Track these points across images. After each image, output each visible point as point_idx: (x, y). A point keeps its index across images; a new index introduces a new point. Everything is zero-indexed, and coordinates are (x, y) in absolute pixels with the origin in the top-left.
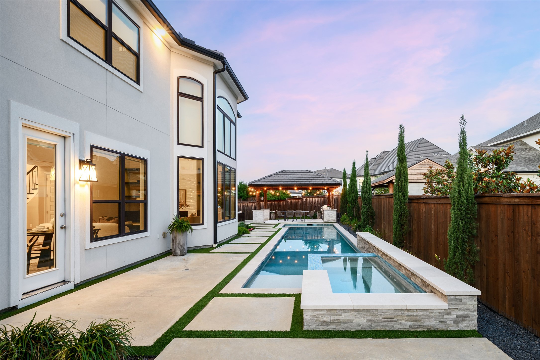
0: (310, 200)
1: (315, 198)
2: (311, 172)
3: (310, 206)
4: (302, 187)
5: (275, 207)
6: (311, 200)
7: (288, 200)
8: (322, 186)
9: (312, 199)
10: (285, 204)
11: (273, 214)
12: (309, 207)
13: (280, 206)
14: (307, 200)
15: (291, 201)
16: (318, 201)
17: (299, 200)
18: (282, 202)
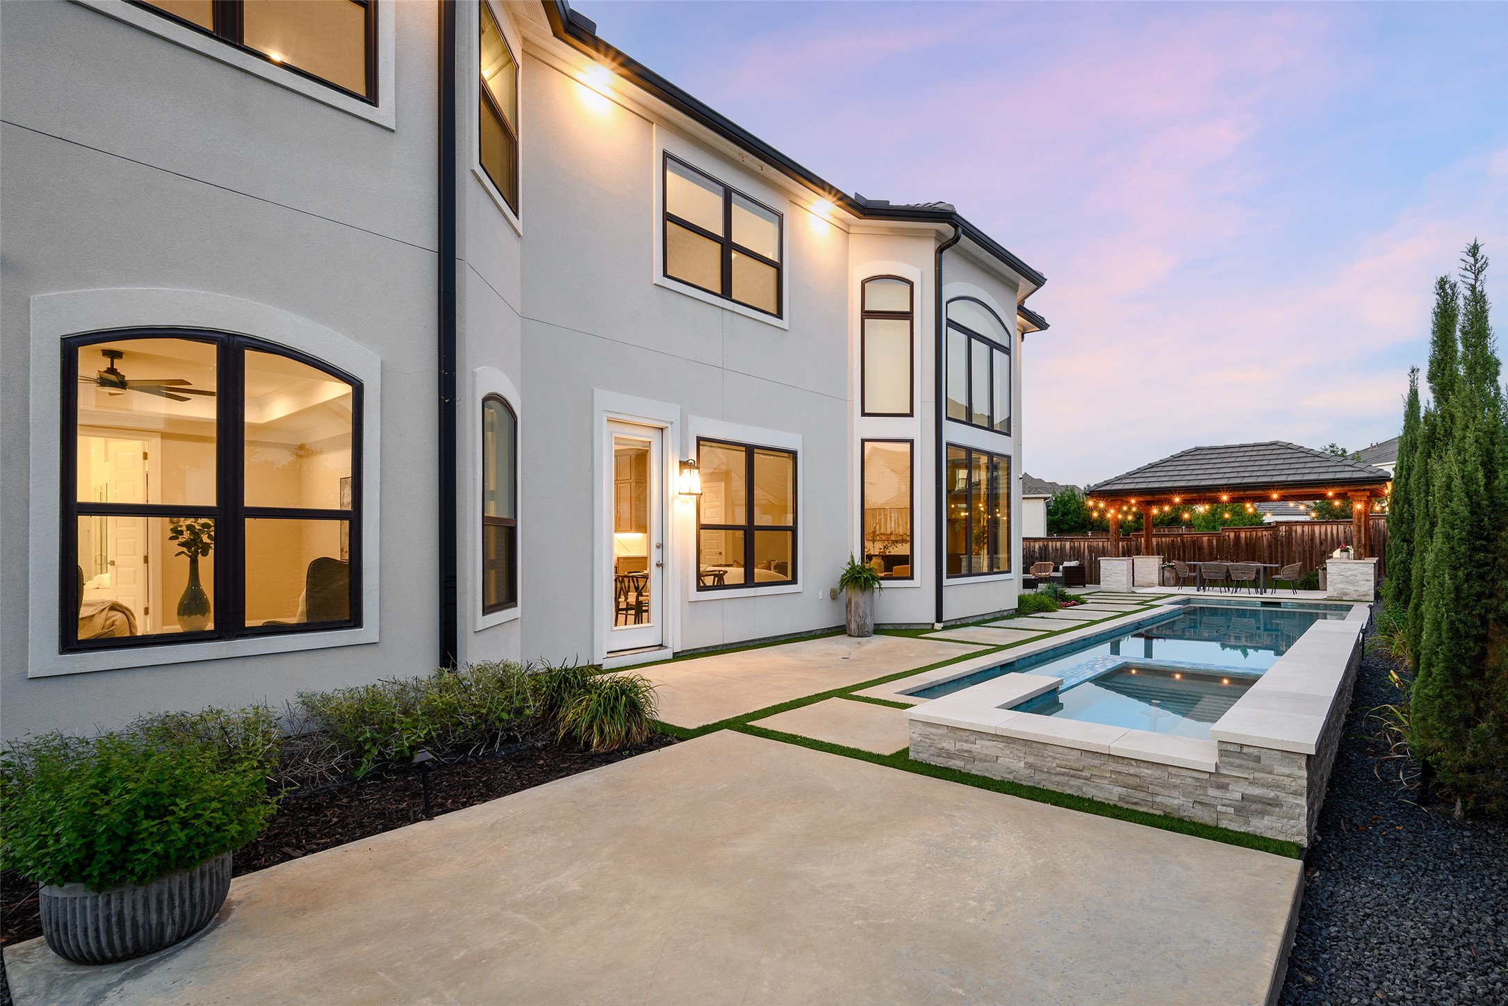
0: (1303, 531)
1: (1323, 528)
2: (1289, 446)
3: (1304, 551)
4: (1247, 493)
5: (1184, 552)
6: (1306, 532)
7: (1227, 534)
8: (1318, 487)
9: (1313, 531)
10: (1215, 544)
11: (1169, 571)
12: (1299, 554)
13: (1201, 548)
14: (1294, 534)
15: (1235, 535)
16: (1335, 535)
17: (1264, 533)
18: (1205, 539)
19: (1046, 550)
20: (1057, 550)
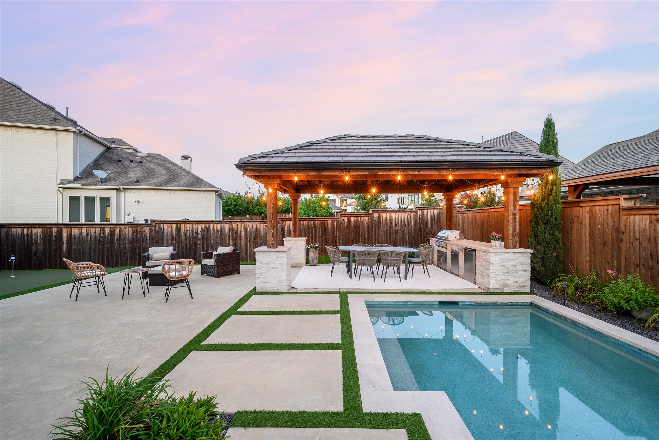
10: (335, 226)
13: (326, 229)
14: (381, 219)
18: (329, 222)
19: (207, 231)
20: (217, 231)
